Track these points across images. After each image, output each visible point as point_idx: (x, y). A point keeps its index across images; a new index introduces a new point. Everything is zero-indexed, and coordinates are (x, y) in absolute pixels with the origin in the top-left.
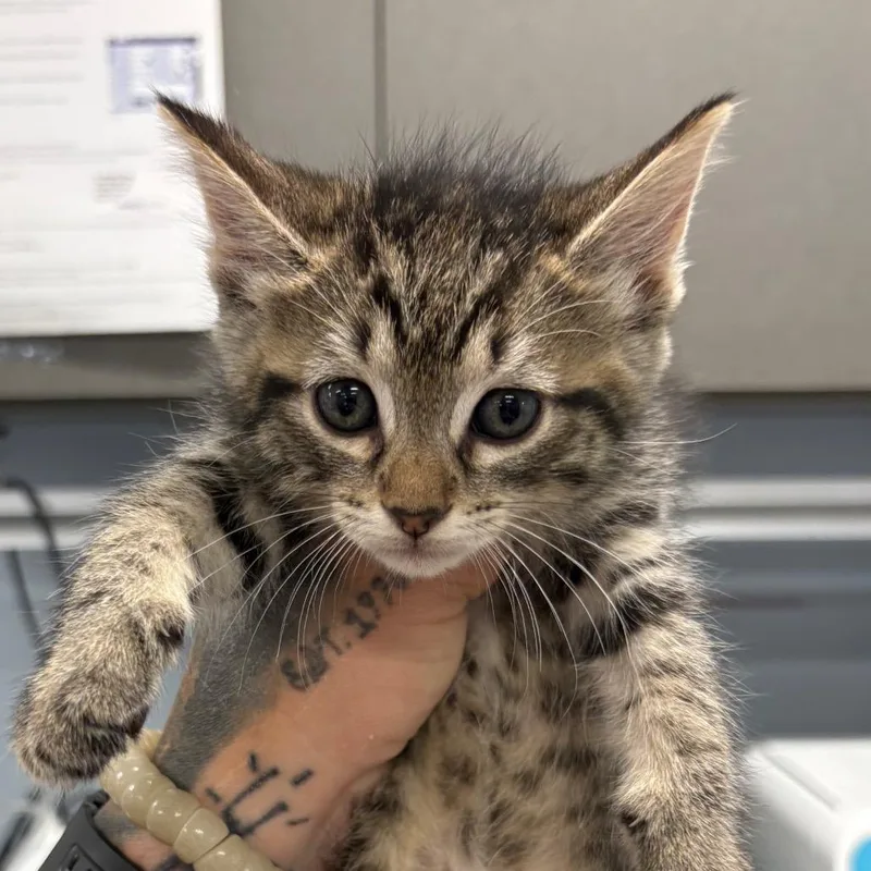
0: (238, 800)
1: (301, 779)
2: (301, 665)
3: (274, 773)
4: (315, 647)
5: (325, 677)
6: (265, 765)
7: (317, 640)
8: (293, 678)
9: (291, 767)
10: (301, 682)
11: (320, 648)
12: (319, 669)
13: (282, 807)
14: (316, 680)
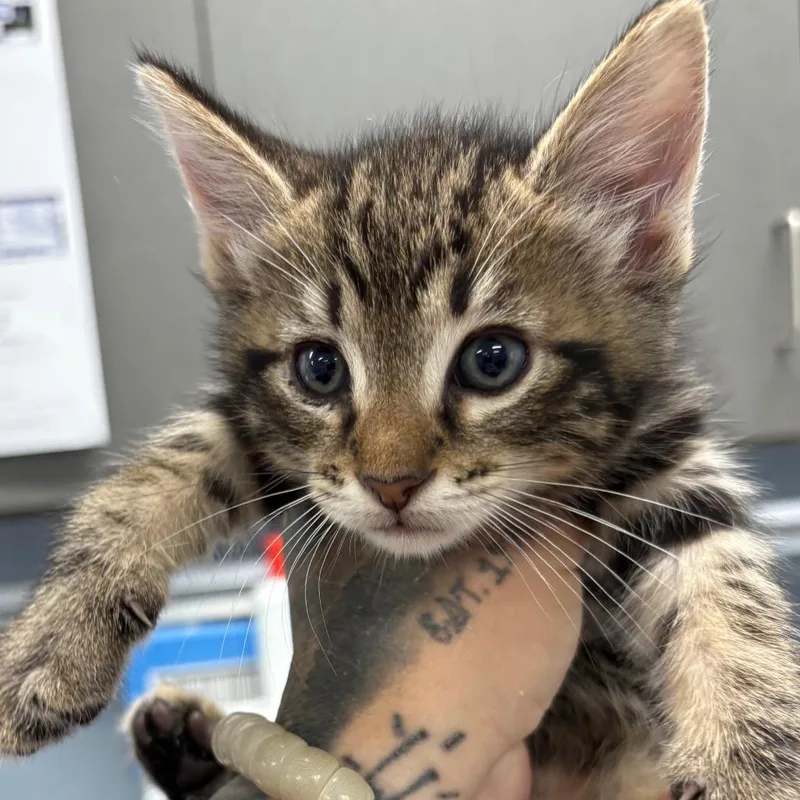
0: (381, 767)
1: (453, 742)
2: (440, 616)
3: (423, 735)
4: (452, 598)
5: (469, 626)
6: (412, 727)
7: (453, 591)
8: (434, 630)
9: (441, 728)
10: (442, 635)
11: (458, 598)
12: (460, 620)
13: (432, 775)
14: (458, 631)
